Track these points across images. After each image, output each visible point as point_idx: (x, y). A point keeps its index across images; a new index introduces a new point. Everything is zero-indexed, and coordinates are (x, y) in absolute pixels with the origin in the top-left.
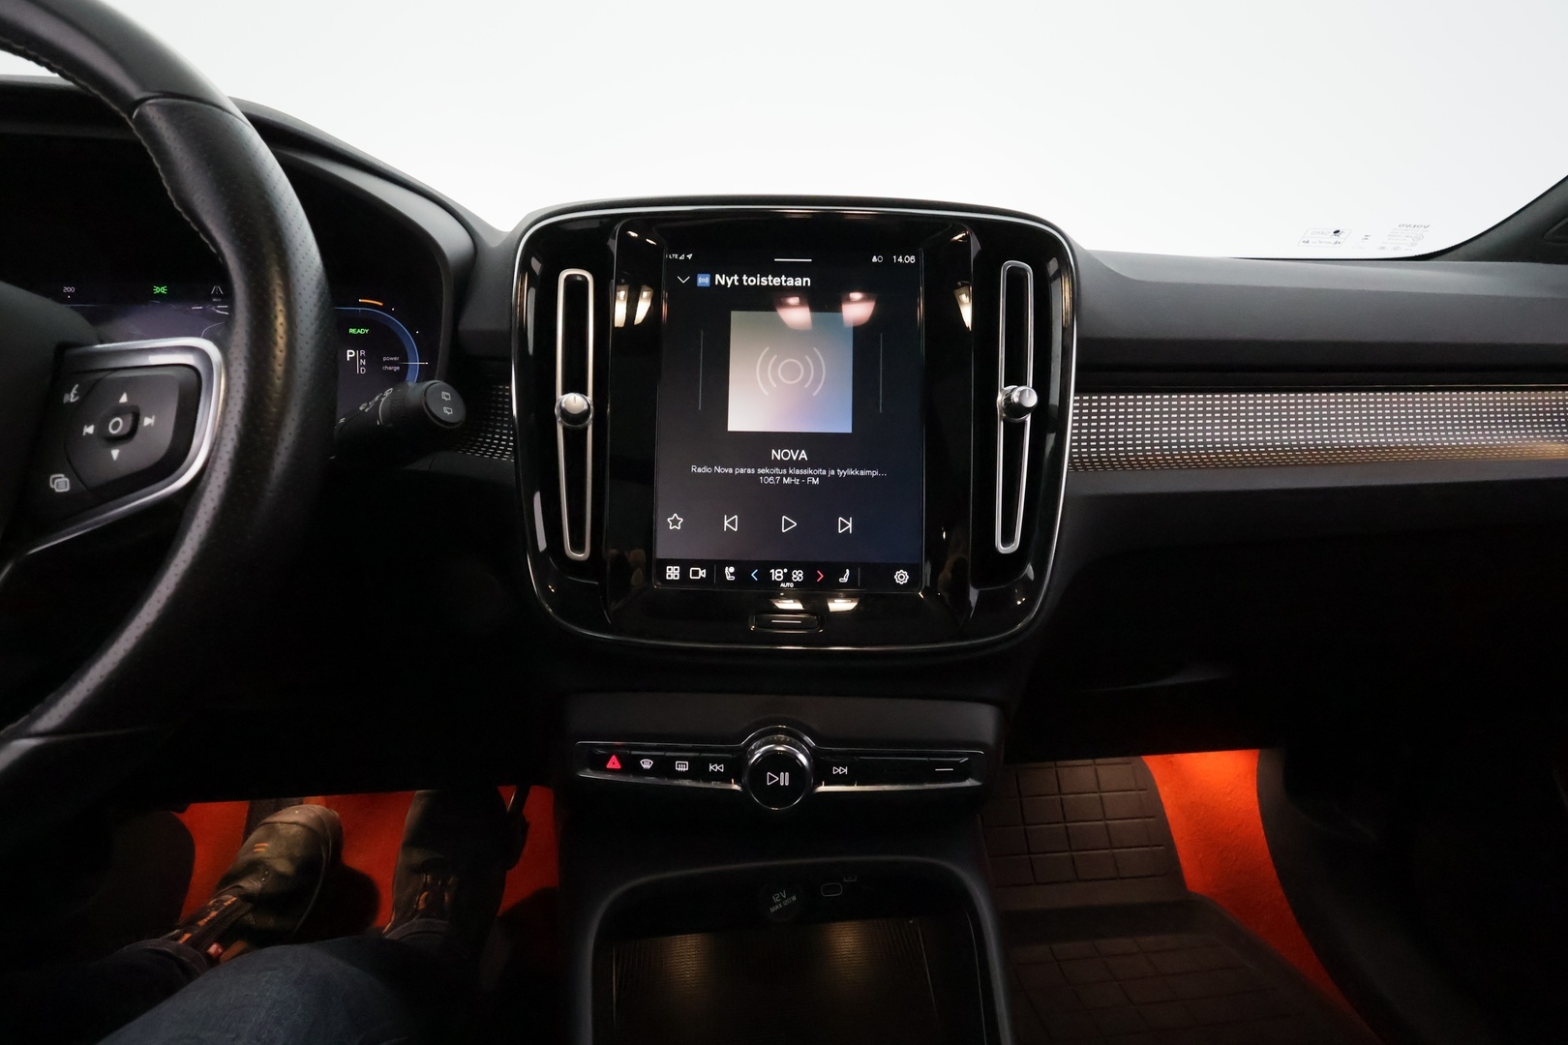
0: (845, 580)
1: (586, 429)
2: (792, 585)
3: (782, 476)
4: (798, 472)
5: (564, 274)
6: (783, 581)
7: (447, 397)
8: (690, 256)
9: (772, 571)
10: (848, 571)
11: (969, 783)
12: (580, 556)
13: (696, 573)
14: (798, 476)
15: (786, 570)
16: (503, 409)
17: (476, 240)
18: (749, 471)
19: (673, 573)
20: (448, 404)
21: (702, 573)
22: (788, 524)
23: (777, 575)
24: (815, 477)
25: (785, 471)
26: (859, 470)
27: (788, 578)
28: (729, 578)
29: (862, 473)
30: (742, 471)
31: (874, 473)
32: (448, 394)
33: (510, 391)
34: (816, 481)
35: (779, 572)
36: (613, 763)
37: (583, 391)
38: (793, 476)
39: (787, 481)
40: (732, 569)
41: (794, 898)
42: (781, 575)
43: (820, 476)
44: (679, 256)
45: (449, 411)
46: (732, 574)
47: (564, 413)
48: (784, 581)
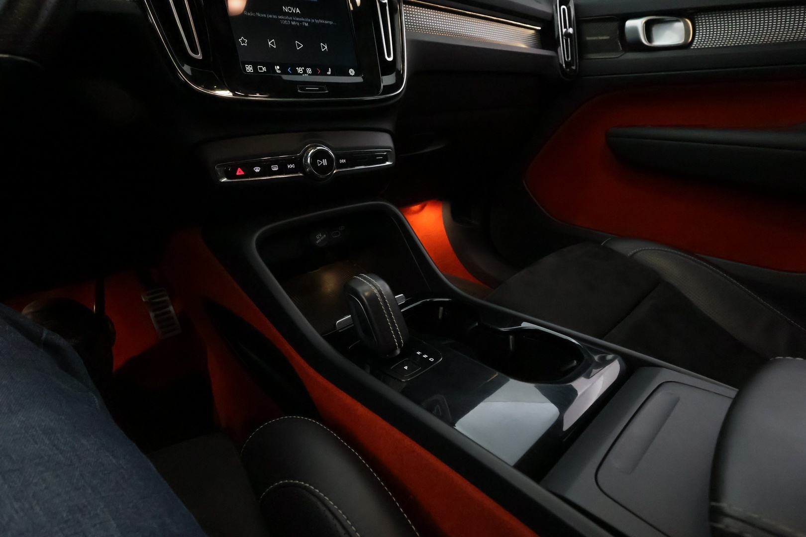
0: (330, 73)
3: (290, 20)
4: (297, 19)
9: (297, 68)
11: (388, 163)
12: (197, 56)
13: (261, 69)
14: (298, 21)
15: (303, 68)
18: (274, 17)
19: (249, 68)
21: (264, 69)
22: (299, 46)
24: (306, 22)
25: (291, 18)
26: (324, 20)
27: (305, 72)
28: (278, 71)
29: (326, 22)
30: (271, 16)
31: (331, 23)
34: (307, 25)
35: (300, 69)
36: (240, 172)
38: (296, 21)
39: (294, 23)
40: (278, 67)
41: (325, 236)
42: (302, 70)
43: (308, 22)
46: (279, 69)
48: (303, 73)
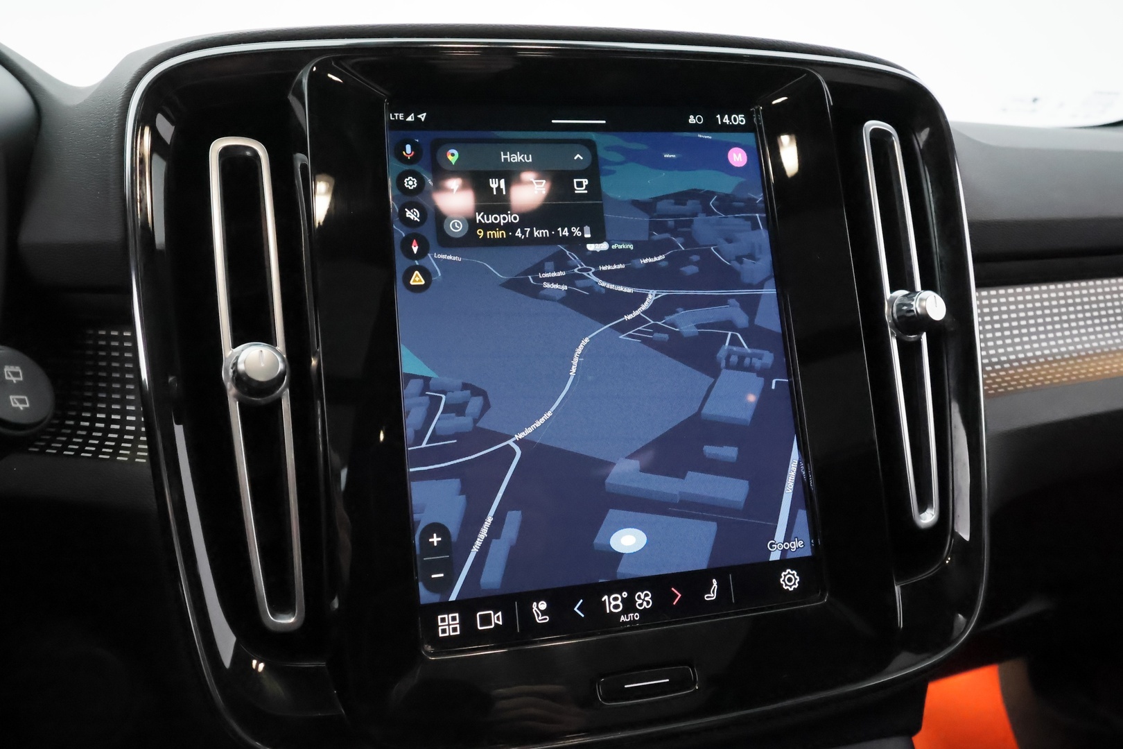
0: (712, 596)
1: (279, 401)
2: (637, 616)
5: (217, 146)
6: (623, 612)
7: (16, 374)
8: (423, 117)
9: (606, 597)
10: (714, 581)
12: (288, 620)
13: (486, 620)
15: (625, 594)
16: (124, 371)
17: (38, 96)
19: (449, 625)
20: (18, 389)
21: (497, 618)
23: (613, 603)
27: (629, 605)
28: (540, 619)
32: (17, 369)
33: (133, 339)
35: (615, 599)
37: (269, 339)
40: (543, 605)
42: (619, 602)
44: (406, 117)
45: (22, 401)
46: (544, 613)
47: (241, 380)
48: (625, 612)
